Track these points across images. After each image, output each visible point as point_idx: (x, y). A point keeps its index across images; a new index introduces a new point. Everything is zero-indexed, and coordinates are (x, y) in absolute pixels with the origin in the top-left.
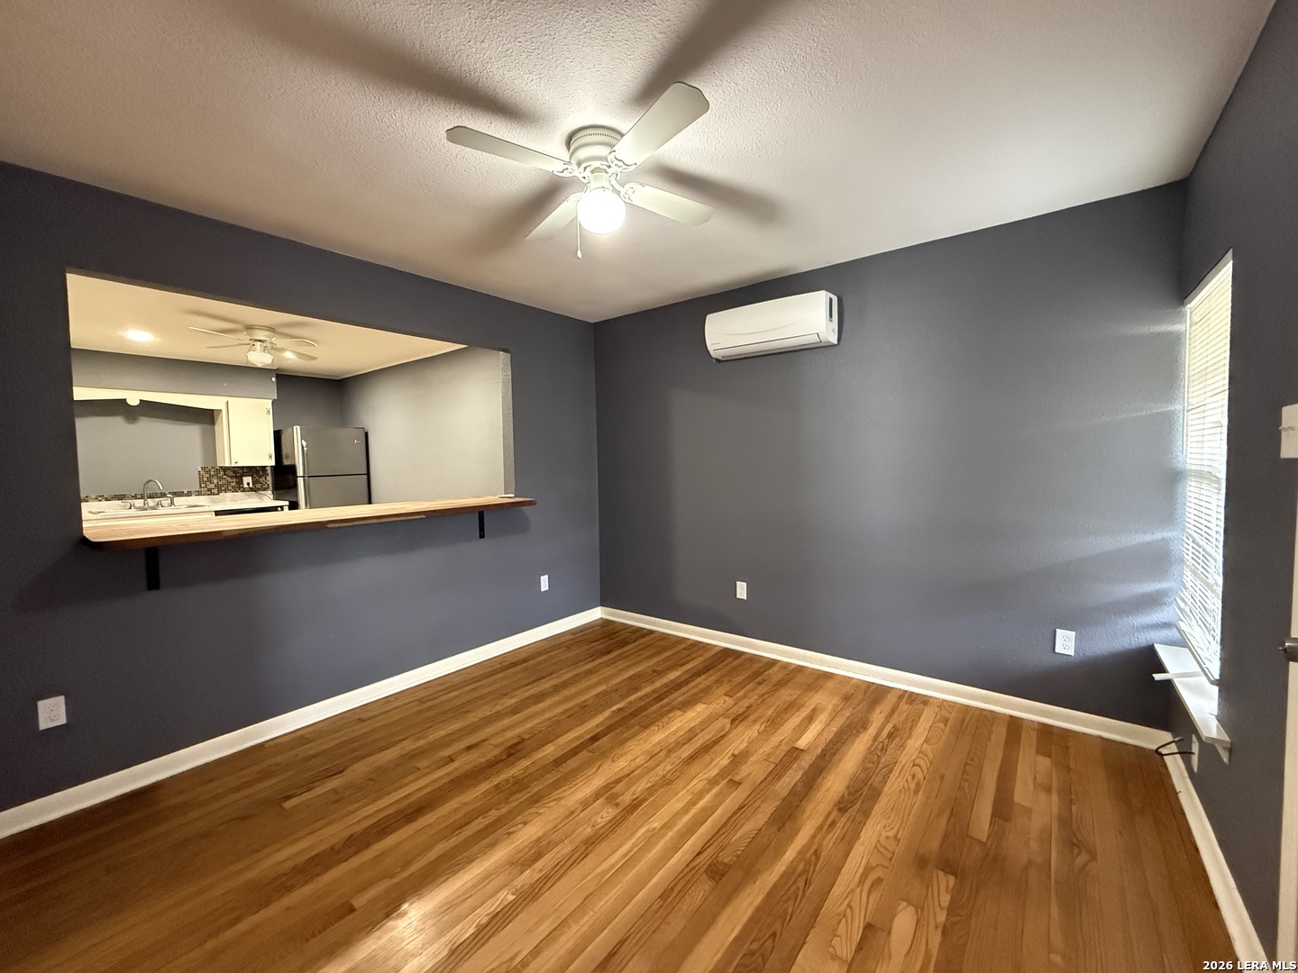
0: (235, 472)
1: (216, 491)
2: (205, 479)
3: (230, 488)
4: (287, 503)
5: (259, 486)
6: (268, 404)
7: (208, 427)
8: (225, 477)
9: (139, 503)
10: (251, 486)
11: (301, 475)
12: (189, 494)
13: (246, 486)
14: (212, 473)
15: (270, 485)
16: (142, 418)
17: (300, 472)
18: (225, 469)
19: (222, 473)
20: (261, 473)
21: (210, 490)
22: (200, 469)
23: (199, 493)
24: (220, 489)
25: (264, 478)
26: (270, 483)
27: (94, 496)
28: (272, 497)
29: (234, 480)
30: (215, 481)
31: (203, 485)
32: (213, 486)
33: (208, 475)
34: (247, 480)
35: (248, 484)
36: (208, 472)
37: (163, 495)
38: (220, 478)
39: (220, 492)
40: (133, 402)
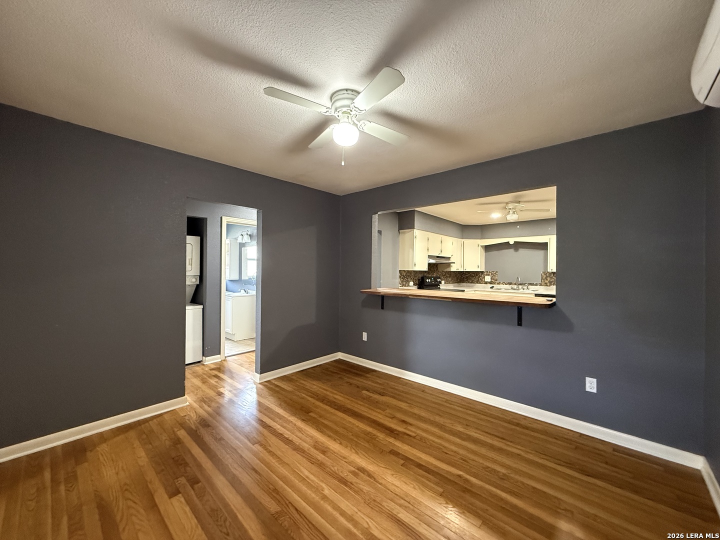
1: (549, 284)
2: (544, 278)
7: (546, 252)
9: (515, 287)
12: (536, 285)
14: (547, 275)
16: (520, 249)
18: (554, 273)
19: (552, 275)
21: (546, 283)
22: (542, 273)
23: (541, 285)
27: (501, 282)
30: (549, 279)
31: (543, 281)
32: (547, 282)
33: (545, 276)
38: (551, 278)
39: (551, 285)
40: (512, 242)
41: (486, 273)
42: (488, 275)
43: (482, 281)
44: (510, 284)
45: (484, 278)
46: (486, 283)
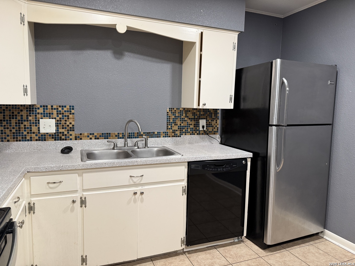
0: (194, 114)
1: (178, 133)
2: (171, 121)
3: (189, 130)
4: (250, 155)
5: (210, 129)
6: (233, 37)
7: (177, 65)
8: (186, 119)
10: (205, 129)
11: (275, 123)
12: (158, 135)
13: (201, 129)
14: (177, 115)
15: (219, 129)
16: (126, 53)
17: (274, 120)
18: (187, 111)
19: (184, 115)
20: (213, 116)
21: (174, 132)
22: (168, 110)
23: (166, 135)
24: (182, 131)
25: (215, 121)
26: (219, 126)
27: (86, 134)
28: (219, 140)
29: (193, 123)
30: (179, 123)
31: (169, 127)
32: (176, 128)
33: (173, 117)
34: (203, 122)
35: (203, 127)
36: (174, 113)
37: (139, 135)
38: (183, 120)
39: (181, 134)
40: (122, 29)
41: (41, 110)
42: (49, 116)
43: (31, 132)
44: (106, 136)
45: (37, 123)
46: (43, 138)
